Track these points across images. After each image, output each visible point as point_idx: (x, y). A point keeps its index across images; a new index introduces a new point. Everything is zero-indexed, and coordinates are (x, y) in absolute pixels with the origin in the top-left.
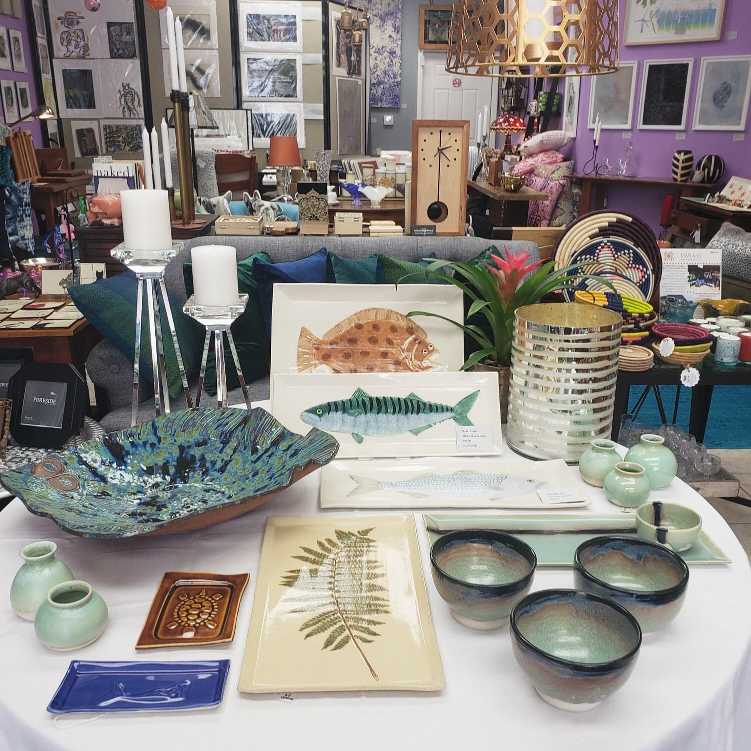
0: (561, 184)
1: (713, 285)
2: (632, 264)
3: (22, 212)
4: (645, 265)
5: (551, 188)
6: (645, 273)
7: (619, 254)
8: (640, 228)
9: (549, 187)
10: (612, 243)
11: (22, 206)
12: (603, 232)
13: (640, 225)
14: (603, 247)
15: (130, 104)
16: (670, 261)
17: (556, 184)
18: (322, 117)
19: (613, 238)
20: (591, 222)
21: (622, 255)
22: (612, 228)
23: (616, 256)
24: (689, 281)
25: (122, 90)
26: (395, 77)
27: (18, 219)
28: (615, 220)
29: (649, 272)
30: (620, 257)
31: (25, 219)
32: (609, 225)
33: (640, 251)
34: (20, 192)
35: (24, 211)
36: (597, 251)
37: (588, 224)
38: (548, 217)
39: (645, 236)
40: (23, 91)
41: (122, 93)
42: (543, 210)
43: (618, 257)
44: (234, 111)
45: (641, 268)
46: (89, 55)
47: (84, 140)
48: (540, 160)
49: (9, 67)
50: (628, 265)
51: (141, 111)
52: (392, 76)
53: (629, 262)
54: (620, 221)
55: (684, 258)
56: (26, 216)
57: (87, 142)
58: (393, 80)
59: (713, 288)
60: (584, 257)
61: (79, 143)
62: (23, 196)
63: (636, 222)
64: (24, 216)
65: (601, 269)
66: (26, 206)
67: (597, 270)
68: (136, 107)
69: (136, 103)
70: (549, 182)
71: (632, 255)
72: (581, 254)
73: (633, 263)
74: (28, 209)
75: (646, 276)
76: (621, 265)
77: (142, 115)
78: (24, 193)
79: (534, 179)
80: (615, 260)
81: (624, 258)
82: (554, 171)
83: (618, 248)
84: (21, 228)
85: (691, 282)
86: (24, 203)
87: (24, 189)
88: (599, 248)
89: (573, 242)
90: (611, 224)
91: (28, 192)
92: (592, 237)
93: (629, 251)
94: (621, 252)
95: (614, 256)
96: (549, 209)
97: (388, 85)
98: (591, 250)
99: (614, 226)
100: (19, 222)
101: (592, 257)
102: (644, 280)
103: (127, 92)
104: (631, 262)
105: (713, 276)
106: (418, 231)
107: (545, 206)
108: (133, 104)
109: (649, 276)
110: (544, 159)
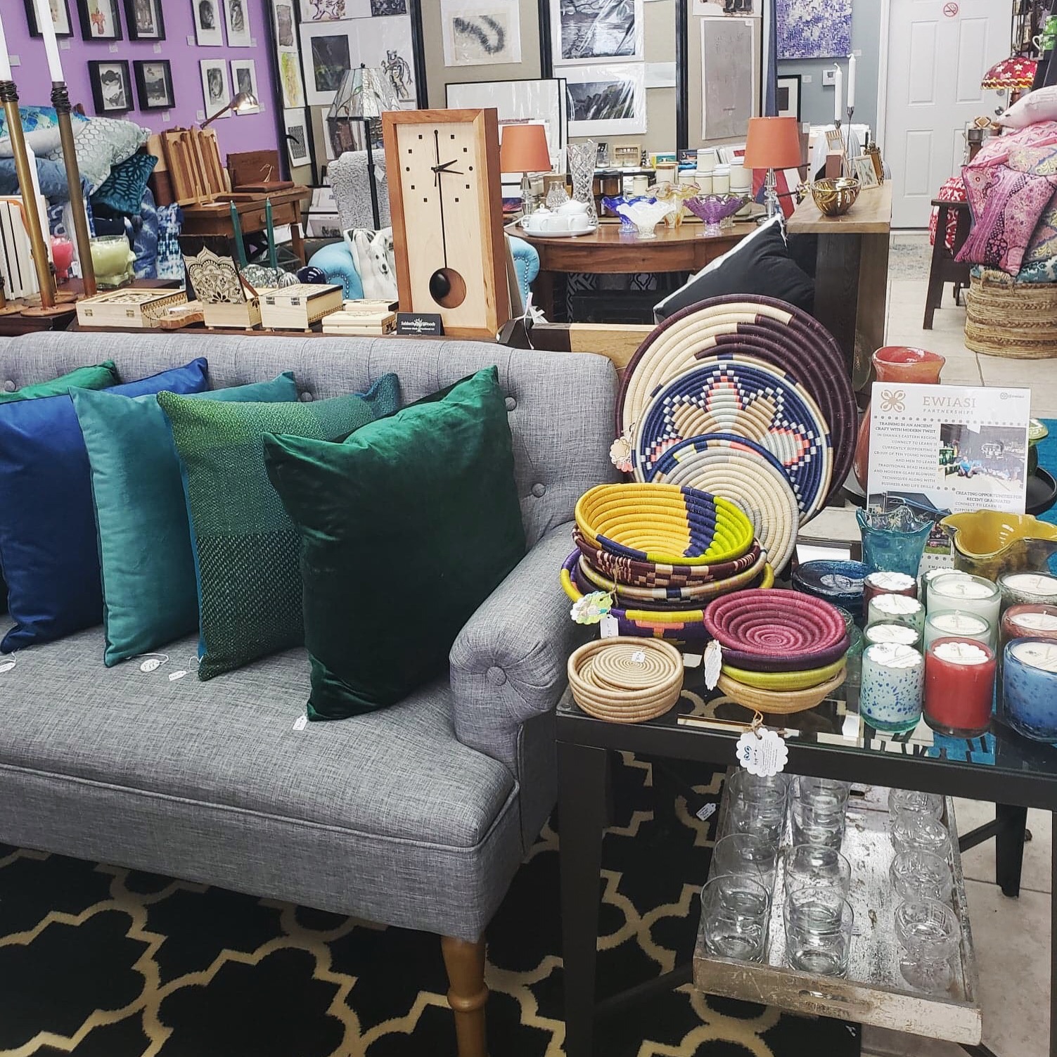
0: (1050, 184)
1: (1005, 476)
2: (781, 420)
3: (164, 248)
4: (810, 425)
5: (1031, 190)
6: (812, 443)
7: (753, 395)
8: (807, 336)
9: (1026, 188)
10: (739, 370)
11: (164, 239)
12: (724, 346)
13: (807, 330)
14: (717, 380)
15: (397, 80)
16: (897, 414)
17: (1040, 183)
18: (673, 83)
19: (741, 360)
20: (701, 323)
21: (760, 398)
22: (744, 336)
23: (746, 400)
24: (943, 462)
25: (386, 61)
26: (841, 9)
27: (160, 258)
28: (751, 318)
29: (821, 441)
30: (754, 403)
31: (170, 258)
32: (740, 331)
33: (799, 390)
34: (162, 219)
35: (168, 246)
36: (706, 388)
37: (695, 325)
38: (1024, 243)
39: (818, 355)
40: (243, 74)
41: (387, 64)
42: (1012, 231)
43: (749, 404)
44: (538, 82)
45: (803, 431)
46: (344, 14)
47: (338, 135)
48: (1025, 139)
49: (219, 42)
50: (773, 421)
51: (412, 89)
52: (837, 7)
53: (775, 414)
54: (763, 321)
55: (932, 407)
56: (171, 253)
57: (343, 138)
58: (838, 14)
59: (1006, 482)
60: (677, 398)
61: (332, 139)
62: (165, 225)
63: (800, 324)
64: (168, 252)
65: (713, 427)
66: (170, 239)
67: (703, 430)
68: (405, 84)
69: (405, 79)
70: (1028, 179)
71: (781, 399)
72: (671, 392)
73: (785, 418)
74: (173, 244)
75: (813, 450)
76: (757, 421)
77: (414, 96)
78: (167, 221)
79: (1001, 175)
80: (743, 409)
81: (765, 406)
82: (1044, 159)
83: (751, 382)
84: (163, 270)
85: (949, 465)
86: (167, 235)
87: (167, 216)
88: (710, 380)
89: (661, 364)
90: (743, 329)
91: (174, 218)
92: (700, 355)
93: (775, 390)
94: (756, 393)
95: (741, 401)
96: (1025, 230)
97: (830, 23)
98: (692, 385)
99: (749, 332)
100: (161, 261)
101: (694, 399)
102: (808, 458)
103: (394, 63)
104: (780, 416)
105: (1007, 454)
106: (408, 324)
107: (1016, 223)
108: (401, 80)
109: (819, 449)
110: (1034, 136)
